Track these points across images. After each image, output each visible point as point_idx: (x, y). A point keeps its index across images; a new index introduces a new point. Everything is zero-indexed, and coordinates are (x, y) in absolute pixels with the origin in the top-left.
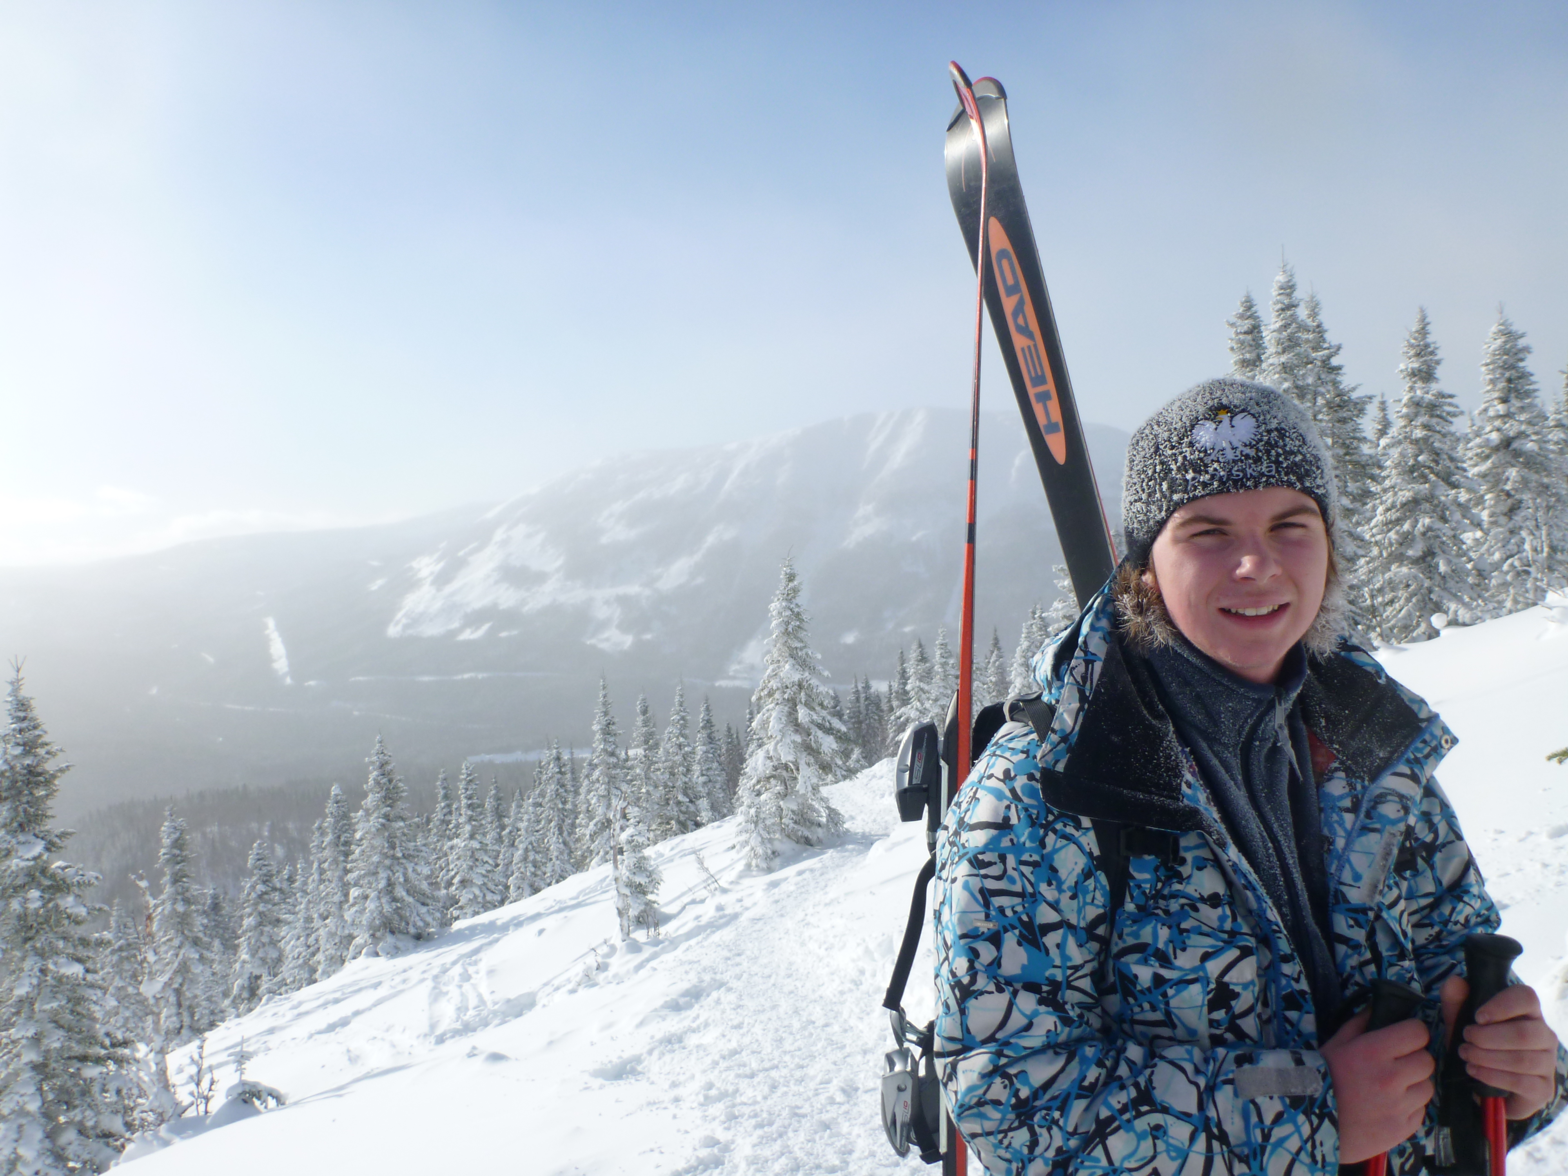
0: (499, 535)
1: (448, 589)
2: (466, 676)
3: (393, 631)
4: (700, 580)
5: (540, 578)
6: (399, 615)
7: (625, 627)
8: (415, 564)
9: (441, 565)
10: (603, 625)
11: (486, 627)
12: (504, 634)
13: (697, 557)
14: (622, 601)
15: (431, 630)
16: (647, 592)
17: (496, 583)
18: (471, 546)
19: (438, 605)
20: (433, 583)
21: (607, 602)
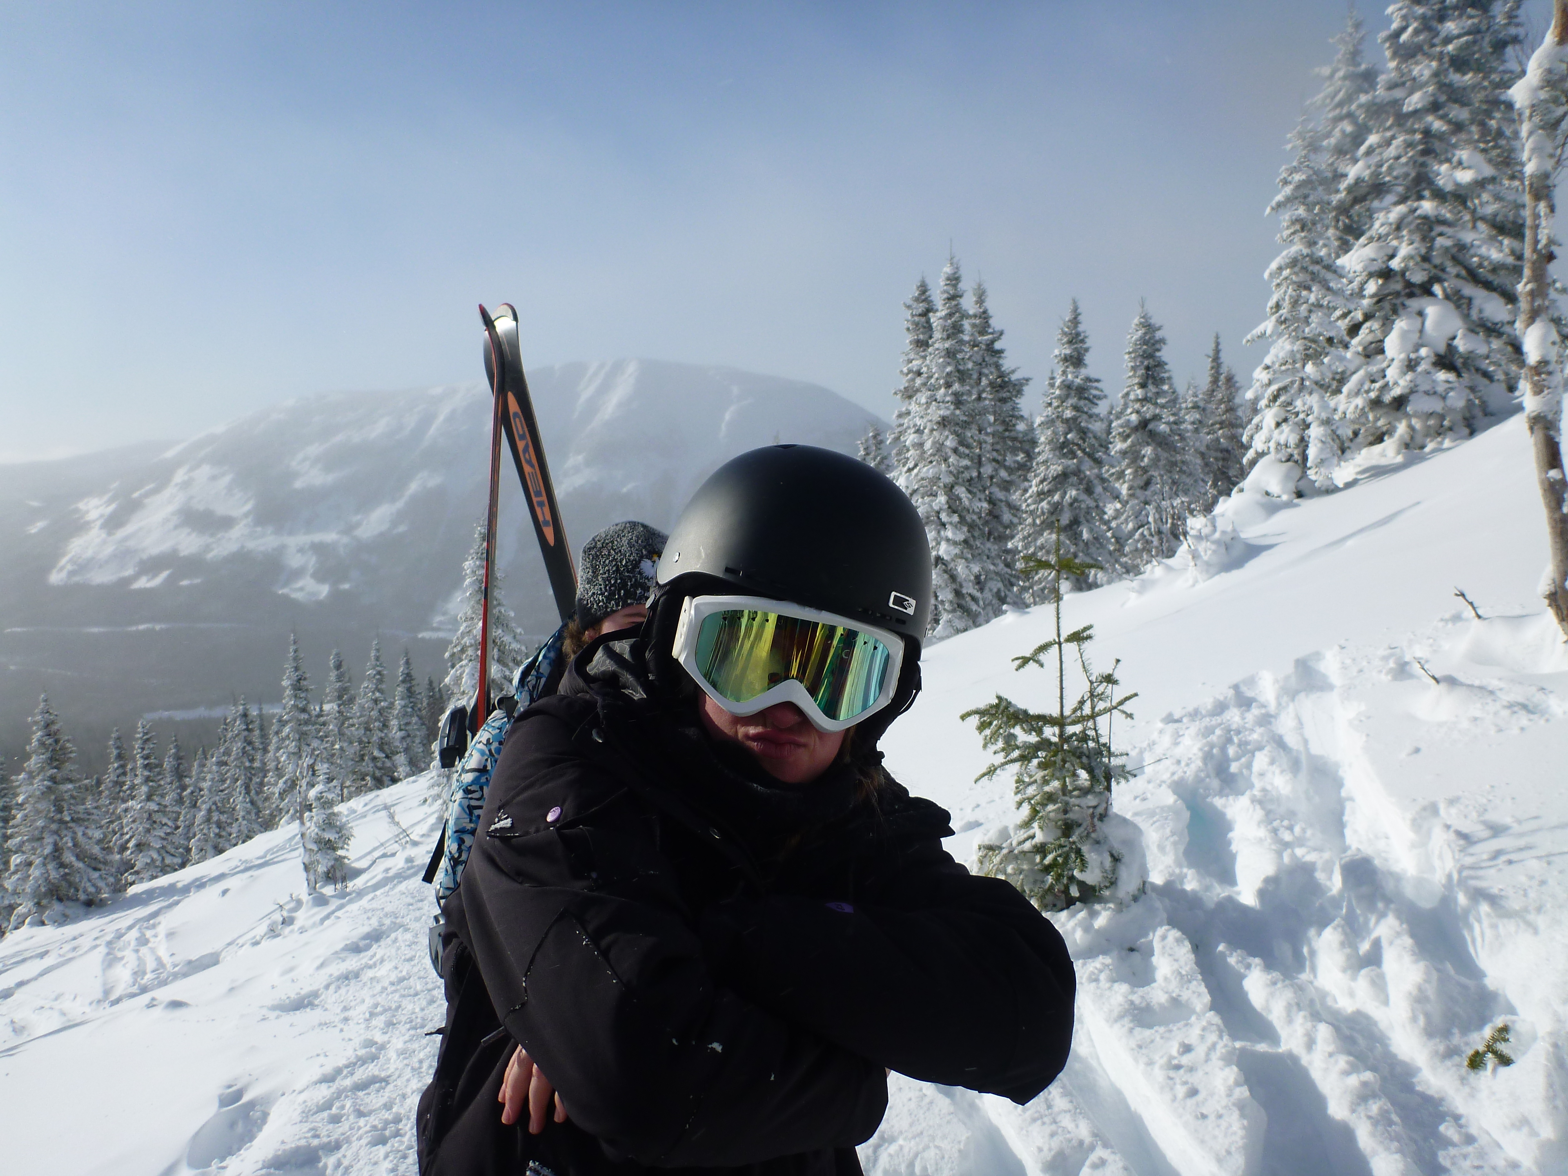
0: (180, 476)
1: (120, 534)
2: (142, 627)
3: (56, 578)
4: (402, 528)
5: (227, 523)
6: (64, 561)
7: (320, 576)
8: (81, 506)
9: (113, 507)
10: (298, 574)
11: (164, 575)
12: (185, 583)
13: (400, 504)
14: (318, 549)
15: (102, 577)
16: (345, 540)
17: (176, 527)
18: (148, 488)
19: (109, 550)
20: (103, 526)
21: (301, 550)
